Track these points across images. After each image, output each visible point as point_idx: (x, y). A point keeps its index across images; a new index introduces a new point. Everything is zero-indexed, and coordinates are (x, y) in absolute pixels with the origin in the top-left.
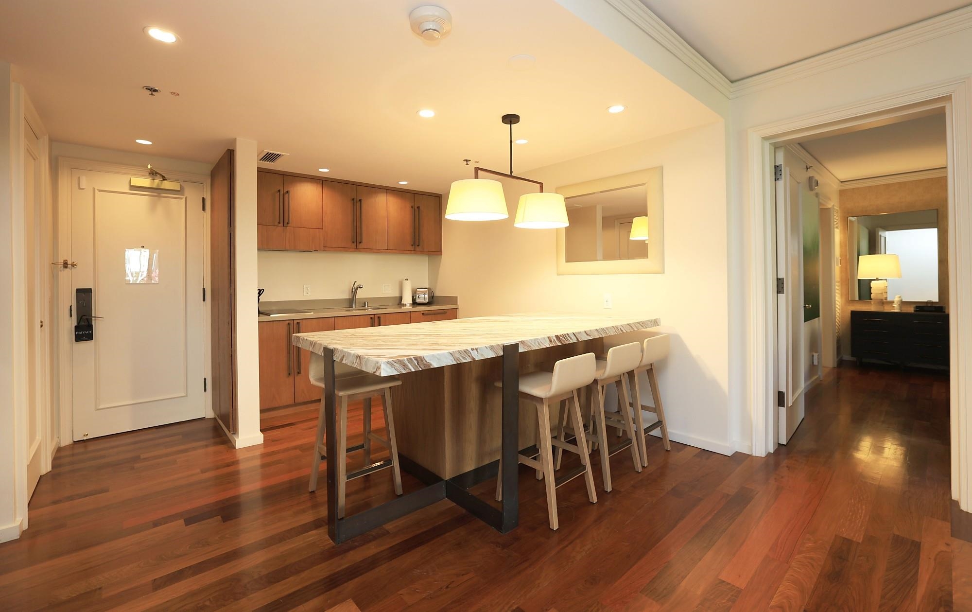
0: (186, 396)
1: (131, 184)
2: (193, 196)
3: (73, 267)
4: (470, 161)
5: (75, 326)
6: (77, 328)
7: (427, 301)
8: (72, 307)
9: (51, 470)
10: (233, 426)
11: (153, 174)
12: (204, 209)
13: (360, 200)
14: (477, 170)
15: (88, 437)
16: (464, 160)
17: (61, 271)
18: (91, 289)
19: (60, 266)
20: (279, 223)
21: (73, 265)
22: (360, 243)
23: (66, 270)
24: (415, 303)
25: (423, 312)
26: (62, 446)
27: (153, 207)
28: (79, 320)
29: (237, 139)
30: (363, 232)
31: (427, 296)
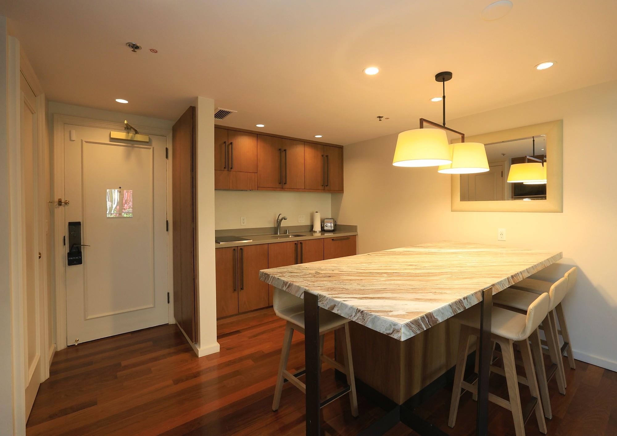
0: (154, 307)
1: (111, 137)
2: (159, 146)
3: (66, 204)
4: (382, 117)
5: (68, 253)
6: (69, 255)
7: (333, 229)
8: (66, 237)
9: (49, 377)
10: (195, 337)
11: (128, 129)
12: (167, 157)
13: (285, 150)
14: (422, 121)
15: (79, 342)
16: (378, 117)
17: (56, 208)
18: (80, 222)
19: (55, 204)
20: (225, 168)
21: (66, 203)
22: (285, 184)
23: (61, 207)
24: (323, 230)
25: (332, 238)
26: (58, 351)
27: (128, 156)
28: (71, 247)
29: (199, 97)
30: (287, 175)
31: (332, 225)
